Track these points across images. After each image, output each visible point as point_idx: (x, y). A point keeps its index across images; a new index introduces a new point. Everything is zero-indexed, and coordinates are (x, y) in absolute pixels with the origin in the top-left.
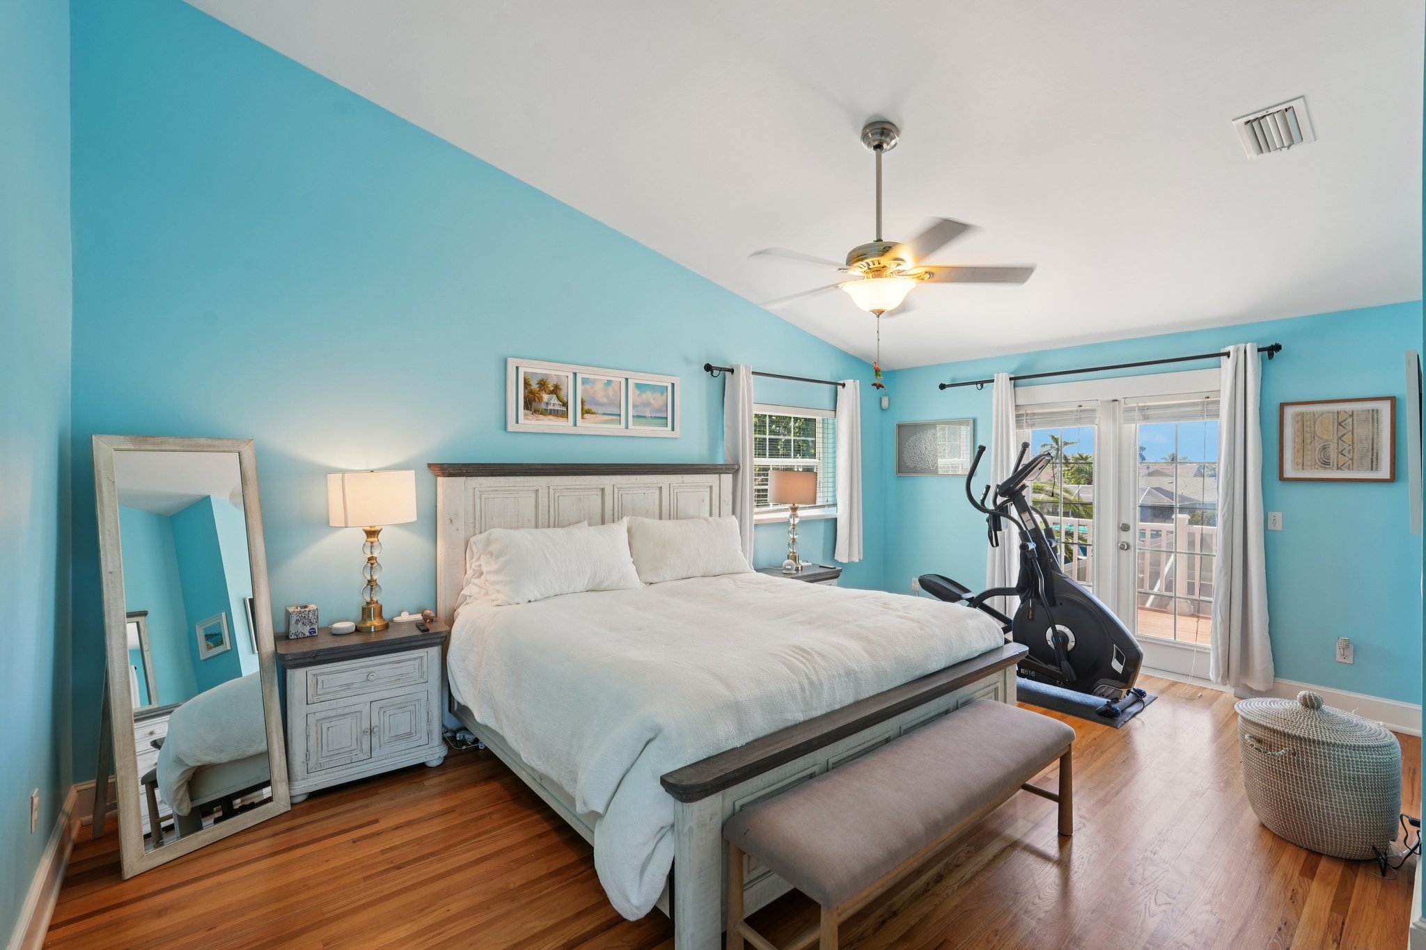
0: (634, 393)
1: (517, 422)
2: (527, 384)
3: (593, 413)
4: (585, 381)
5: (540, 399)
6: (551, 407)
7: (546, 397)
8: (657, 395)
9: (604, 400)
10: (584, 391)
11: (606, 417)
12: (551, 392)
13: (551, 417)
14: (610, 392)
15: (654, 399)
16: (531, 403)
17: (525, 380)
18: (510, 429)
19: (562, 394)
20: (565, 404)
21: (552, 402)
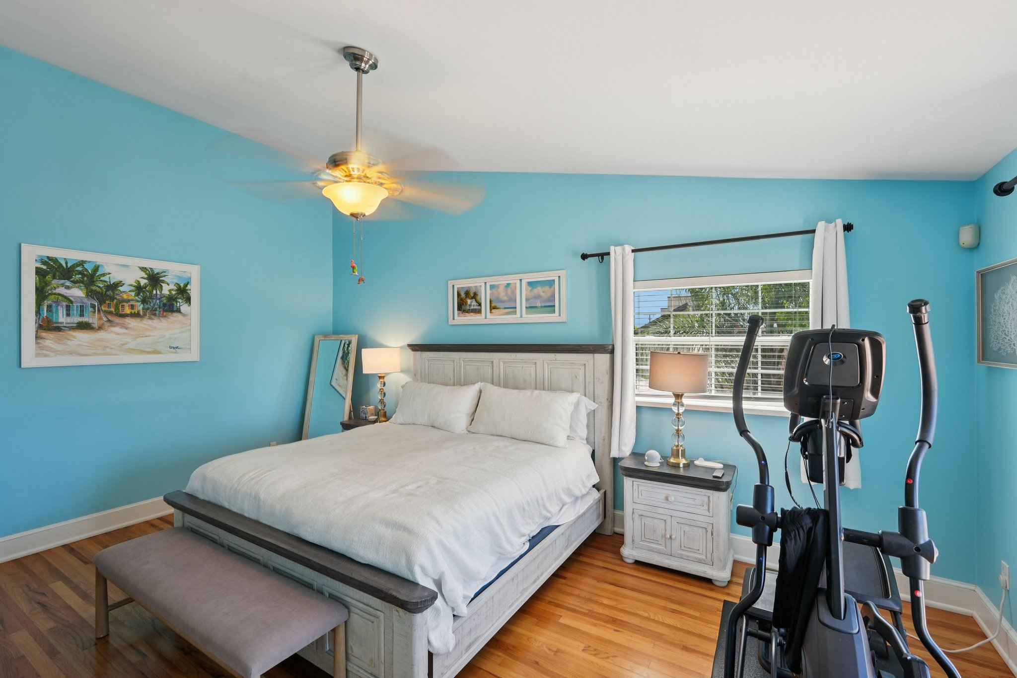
0: (526, 290)
1: (454, 319)
2: (459, 295)
3: (497, 309)
4: (492, 287)
5: (466, 303)
6: (472, 307)
7: (469, 301)
8: (547, 288)
9: (505, 298)
10: (491, 294)
11: (507, 310)
12: (472, 298)
13: (472, 314)
14: (509, 291)
15: (543, 292)
16: (462, 307)
17: (458, 293)
18: (450, 323)
19: (478, 298)
20: (480, 305)
21: (473, 304)
